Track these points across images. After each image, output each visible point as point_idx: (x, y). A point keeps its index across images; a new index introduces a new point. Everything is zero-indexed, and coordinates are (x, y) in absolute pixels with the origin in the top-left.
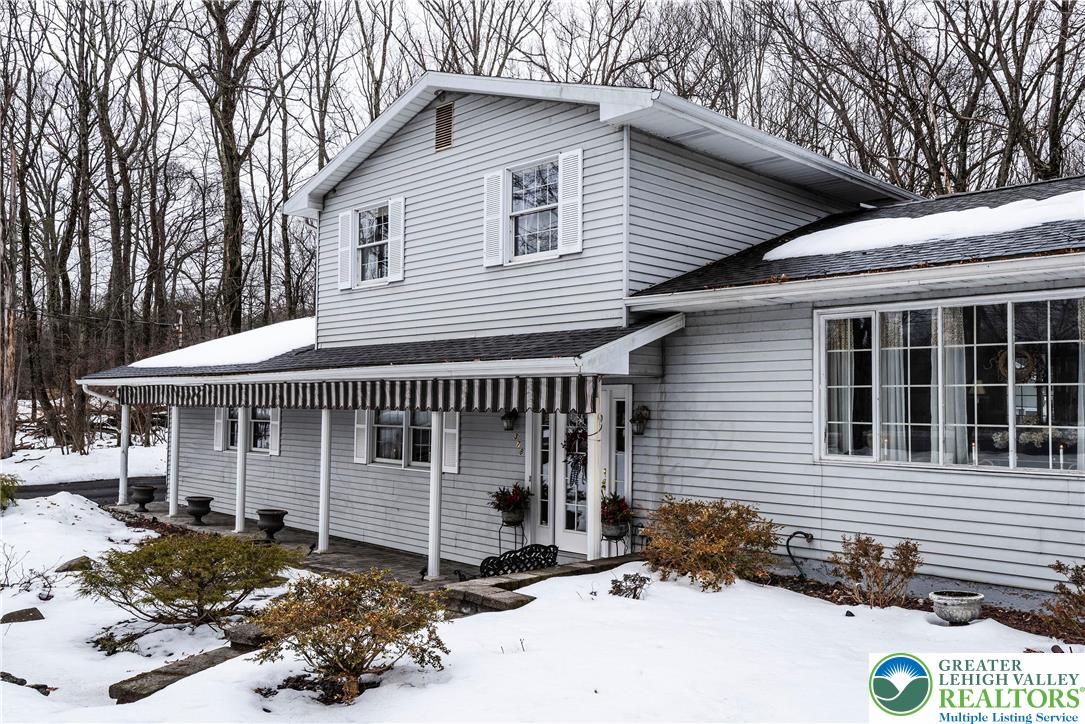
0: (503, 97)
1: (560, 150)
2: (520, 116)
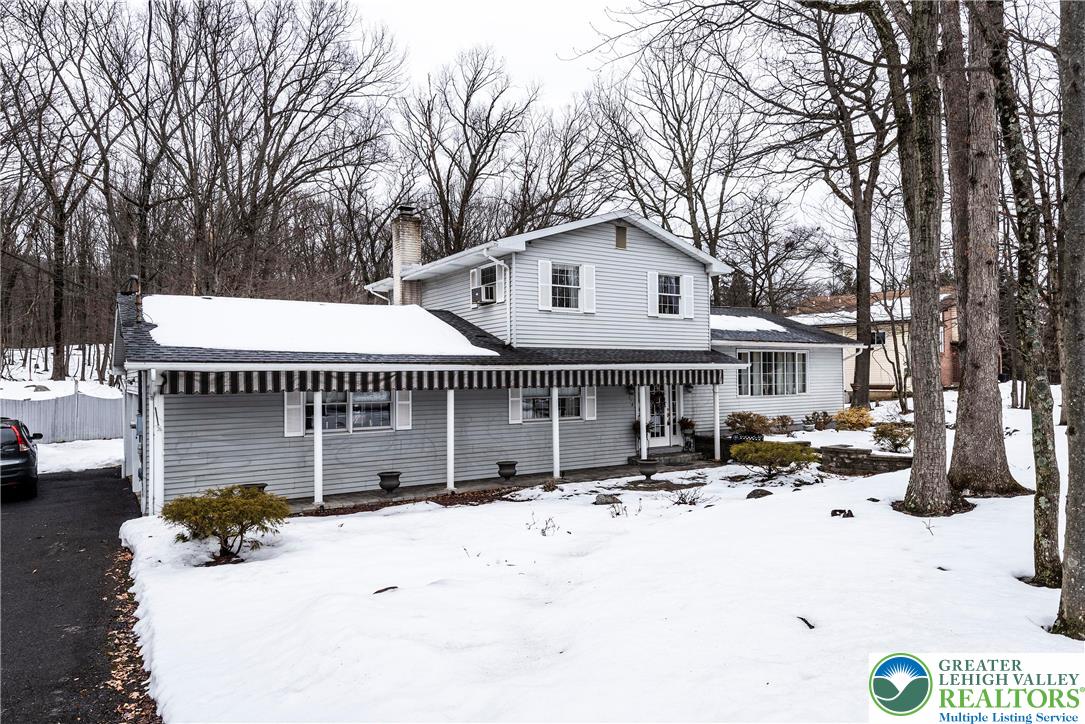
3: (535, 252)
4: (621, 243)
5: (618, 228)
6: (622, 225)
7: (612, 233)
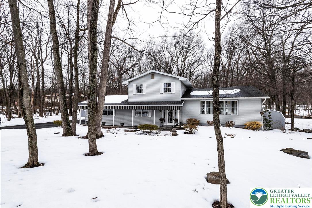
0: (163, 75)
1: (172, 82)
2: (165, 77)
3: (131, 83)
4: (153, 78)
5: (152, 74)
6: (153, 73)
7: (151, 76)
